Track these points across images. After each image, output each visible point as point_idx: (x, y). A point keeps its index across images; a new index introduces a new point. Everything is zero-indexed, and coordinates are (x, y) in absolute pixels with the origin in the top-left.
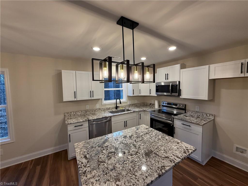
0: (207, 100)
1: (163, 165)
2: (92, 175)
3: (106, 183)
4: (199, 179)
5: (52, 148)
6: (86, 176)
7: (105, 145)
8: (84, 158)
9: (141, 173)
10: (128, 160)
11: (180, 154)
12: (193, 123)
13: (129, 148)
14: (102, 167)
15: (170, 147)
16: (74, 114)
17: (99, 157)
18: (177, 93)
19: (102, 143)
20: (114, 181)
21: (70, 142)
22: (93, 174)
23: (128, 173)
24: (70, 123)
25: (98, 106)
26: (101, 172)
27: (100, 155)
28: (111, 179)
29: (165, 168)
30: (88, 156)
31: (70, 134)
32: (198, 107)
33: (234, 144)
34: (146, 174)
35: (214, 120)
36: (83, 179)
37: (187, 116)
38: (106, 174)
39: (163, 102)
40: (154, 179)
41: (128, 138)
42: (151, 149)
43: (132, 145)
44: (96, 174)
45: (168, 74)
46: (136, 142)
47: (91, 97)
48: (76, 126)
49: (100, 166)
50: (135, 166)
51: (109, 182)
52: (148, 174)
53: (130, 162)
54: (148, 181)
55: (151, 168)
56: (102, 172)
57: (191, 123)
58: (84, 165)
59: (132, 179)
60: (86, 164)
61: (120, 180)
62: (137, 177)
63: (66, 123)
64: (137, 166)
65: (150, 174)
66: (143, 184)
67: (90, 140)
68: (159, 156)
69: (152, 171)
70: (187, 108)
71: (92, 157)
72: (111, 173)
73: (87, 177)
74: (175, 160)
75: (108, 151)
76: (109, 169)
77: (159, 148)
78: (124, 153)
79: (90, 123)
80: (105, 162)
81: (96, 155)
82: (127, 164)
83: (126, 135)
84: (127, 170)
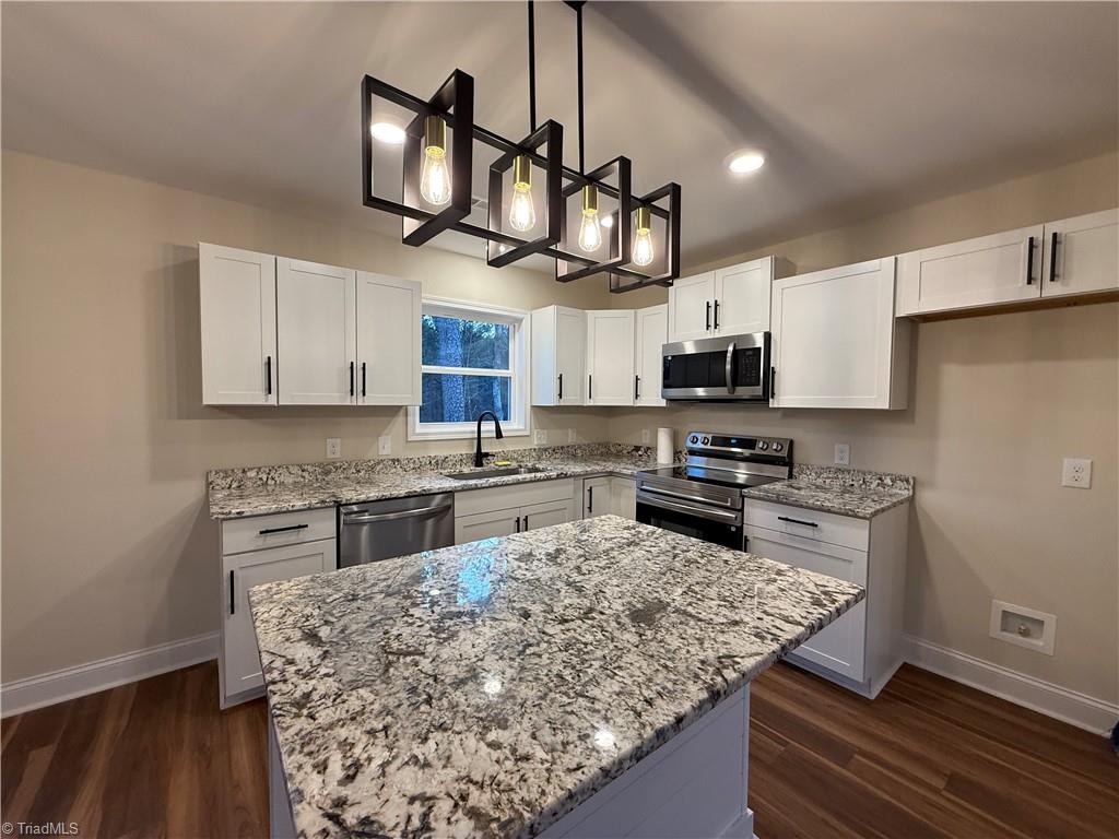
0: (887, 407)
1: (724, 651)
2: (347, 711)
3: (426, 739)
4: (857, 756)
5: (132, 656)
6: (312, 717)
7: (420, 589)
8: (303, 643)
9: (617, 690)
10: (546, 638)
11: (798, 610)
12: (829, 511)
13: (548, 595)
14: (406, 674)
15: (745, 588)
16: (261, 479)
17: (387, 636)
18: (758, 385)
19: (404, 582)
20: (475, 728)
21: (233, 612)
22: (354, 704)
23: (551, 691)
24: (233, 511)
25: (387, 446)
26: (398, 692)
27: (392, 627)
28: (458, 719)
29: (739, 663)
30: (328, 632)
31: (232, 572)
32: (847, 447)
33: (994, 601)
34: (643, 691)
35: (911, 500)
36: (292, 731)
37: (799, 489)
38: (428, 701)
39: (693, 434)
40: (686, 707)
41: (540, 560)
42: (656, 595)
43: (560, 585)
44: (372, 703)
45: (716, 305)
46: (584, 574)
47: (352, 394)
48: (267, 532)
49: (391, 670)
50: (583, 662)
51: (446, 734)
52: (654, 688)
53: (556, 649)
54: (661, 717)
55: (666, 667)
56: (403, 695)
57: (821, 509)
58: (300, 670)
59: (572, 712)
60: (312, 667)
61: (506, 720)
62: (597, 706)
63: (212, 511)
64: (593, 662)
65: (664, 688)
66: (635, 733)
67: (340, 570)
68: (700, 620)
69: (673, 677)
70: (798, 457)
71: (351, 634)
72: (458, 696)
73: (315, 720)
74: (778, 632)
75: (437, 609)
76: (448, 681)
77: (696, 593)
78: (526, 615)
79: (342, 517)
80: (423, 654)
81: (372, 626)
82: (540, 656)
83: (529, 551)
84: (546, 679)
